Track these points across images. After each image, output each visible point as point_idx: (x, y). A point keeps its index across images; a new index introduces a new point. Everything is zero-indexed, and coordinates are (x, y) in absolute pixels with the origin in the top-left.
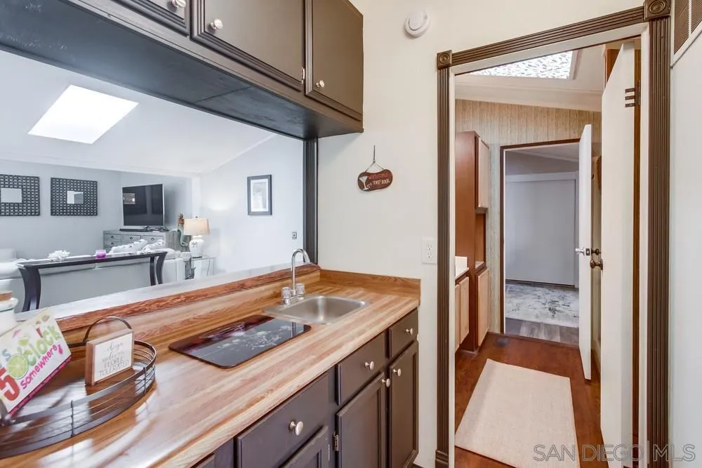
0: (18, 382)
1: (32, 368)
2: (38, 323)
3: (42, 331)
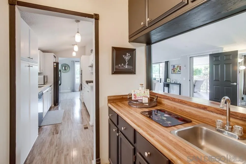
0: (137, 97)
1: (140, 96)
2: (145, 91)
3: (145, 92)
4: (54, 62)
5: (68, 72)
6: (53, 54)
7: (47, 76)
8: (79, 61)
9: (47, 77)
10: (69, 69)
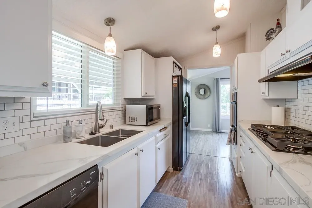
4: (173, 77)
5: (207, 98)
6: (172, 59)
7: (160, 107)
8: (229, 79)
9: (158, 108)
10: (209, 93)
